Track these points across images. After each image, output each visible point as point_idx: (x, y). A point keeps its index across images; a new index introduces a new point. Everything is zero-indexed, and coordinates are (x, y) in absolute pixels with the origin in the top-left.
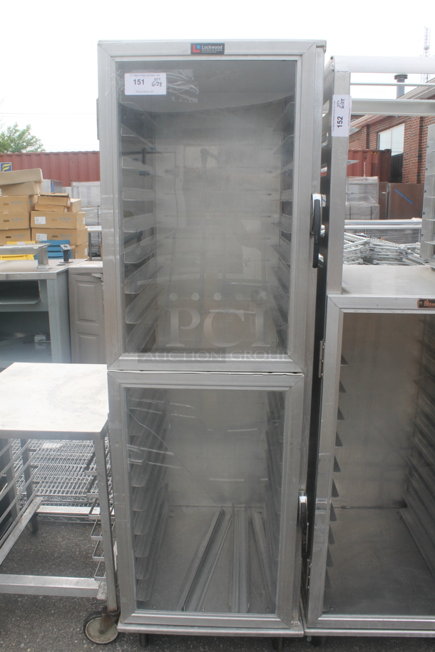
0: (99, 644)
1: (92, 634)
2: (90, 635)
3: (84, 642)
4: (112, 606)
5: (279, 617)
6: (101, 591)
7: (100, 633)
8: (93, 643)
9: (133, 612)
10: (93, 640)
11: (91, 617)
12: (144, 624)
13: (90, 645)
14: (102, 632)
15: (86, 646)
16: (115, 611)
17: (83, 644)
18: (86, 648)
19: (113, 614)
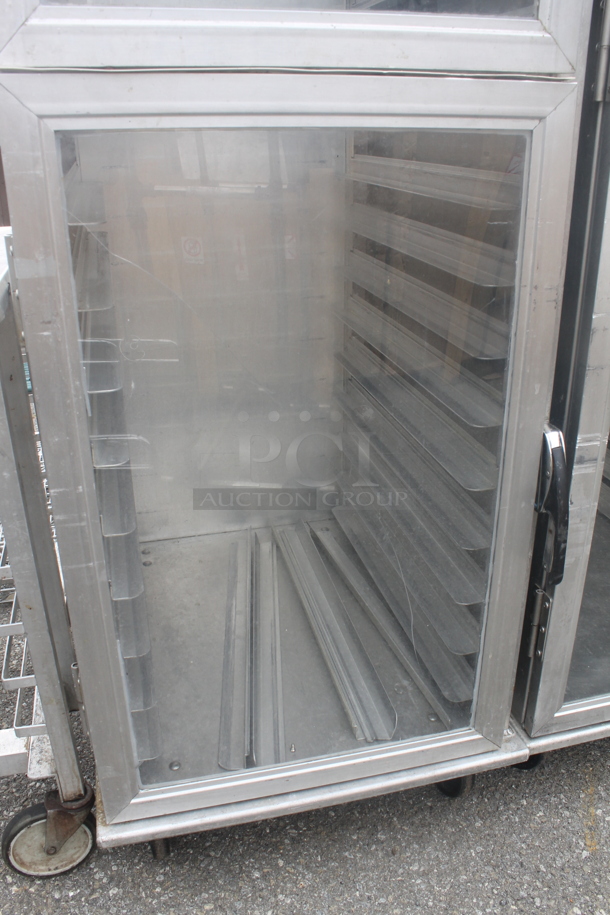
0: (49, 877)
1: (27, 858)
2: (22, 864)
3: (9, 879)
4: (70, 786)
5: (479, 731)
6: (34, 757)
7: (48, 853)
8: (31, 878)
9: (135, 795)
10: (31, 872)
11: (20, 824)
12: (165, 816)
13: (26, 885)
14: (51, 851)
15: (14, 889)
16: (79, 797)
17: (8, 885)
18: (17, 895)
19: (75, 805)
